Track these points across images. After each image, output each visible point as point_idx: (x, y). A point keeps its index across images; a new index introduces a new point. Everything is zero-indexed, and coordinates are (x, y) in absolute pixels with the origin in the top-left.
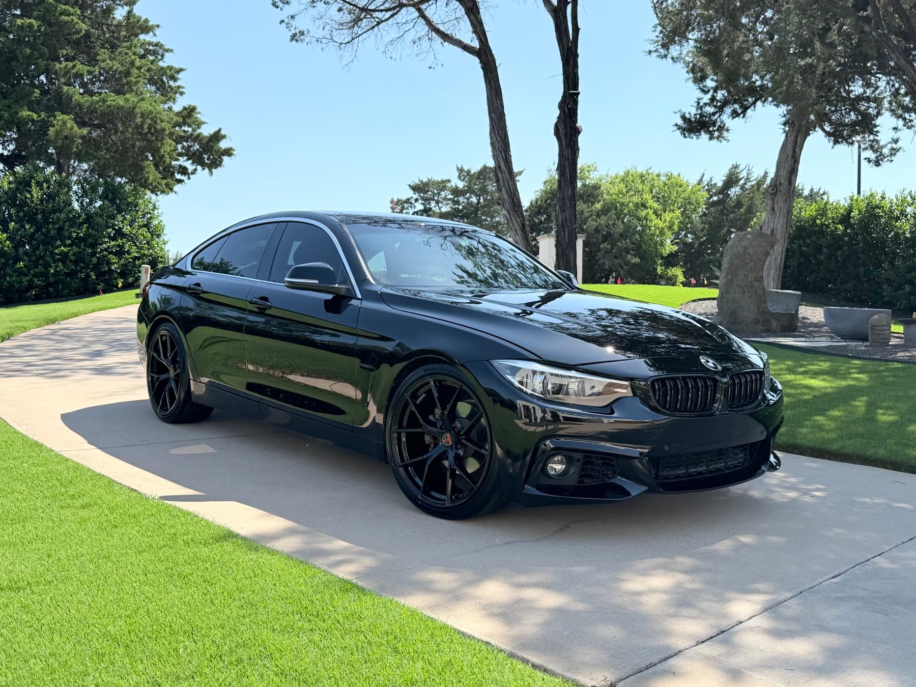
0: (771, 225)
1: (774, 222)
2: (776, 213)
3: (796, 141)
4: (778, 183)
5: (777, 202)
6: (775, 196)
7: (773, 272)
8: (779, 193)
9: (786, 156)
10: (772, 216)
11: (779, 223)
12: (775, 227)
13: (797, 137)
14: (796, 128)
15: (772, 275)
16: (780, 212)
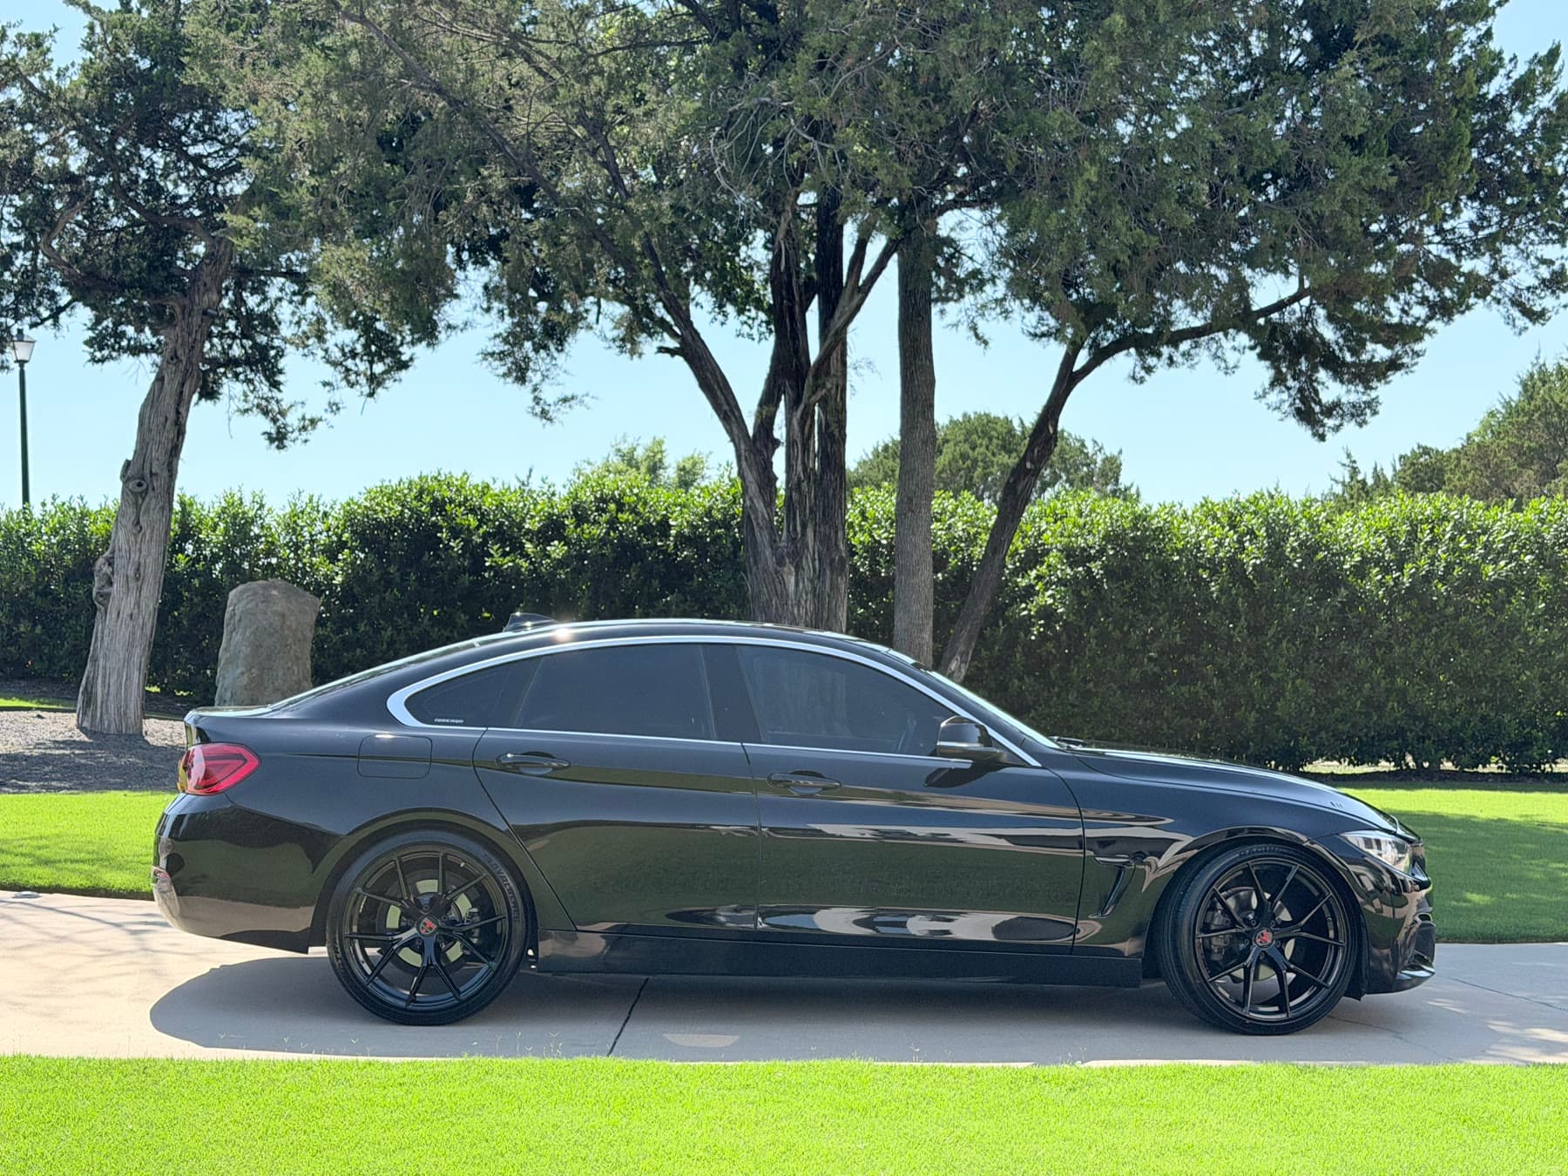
0: (135, 557)
1: (140, 550)
2: (144, 535)
3: (181, 392)
4: (147, 472)
5: (147, 511)
6: (143, 499)
7: (138, 651)
8: (151, 493)
9: (163, 419)
10: (135, 535)
11: (149, 553)
12: (142, 561)
13: (183, 385)
14: (182, 367)
15: (136, 659)
16: (152, 532)
